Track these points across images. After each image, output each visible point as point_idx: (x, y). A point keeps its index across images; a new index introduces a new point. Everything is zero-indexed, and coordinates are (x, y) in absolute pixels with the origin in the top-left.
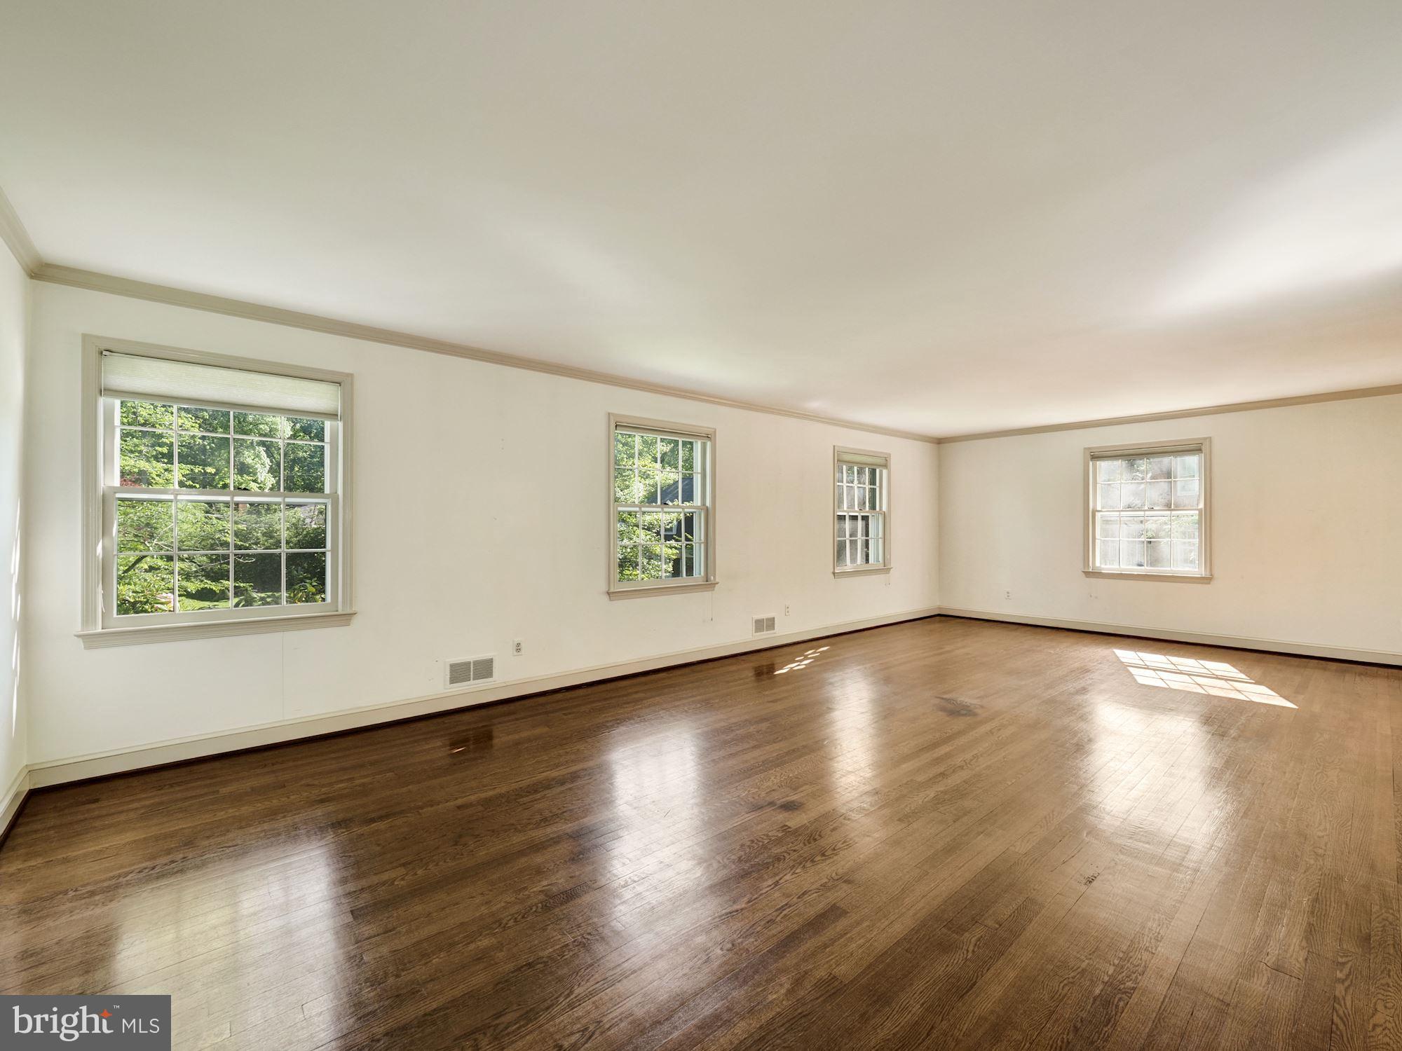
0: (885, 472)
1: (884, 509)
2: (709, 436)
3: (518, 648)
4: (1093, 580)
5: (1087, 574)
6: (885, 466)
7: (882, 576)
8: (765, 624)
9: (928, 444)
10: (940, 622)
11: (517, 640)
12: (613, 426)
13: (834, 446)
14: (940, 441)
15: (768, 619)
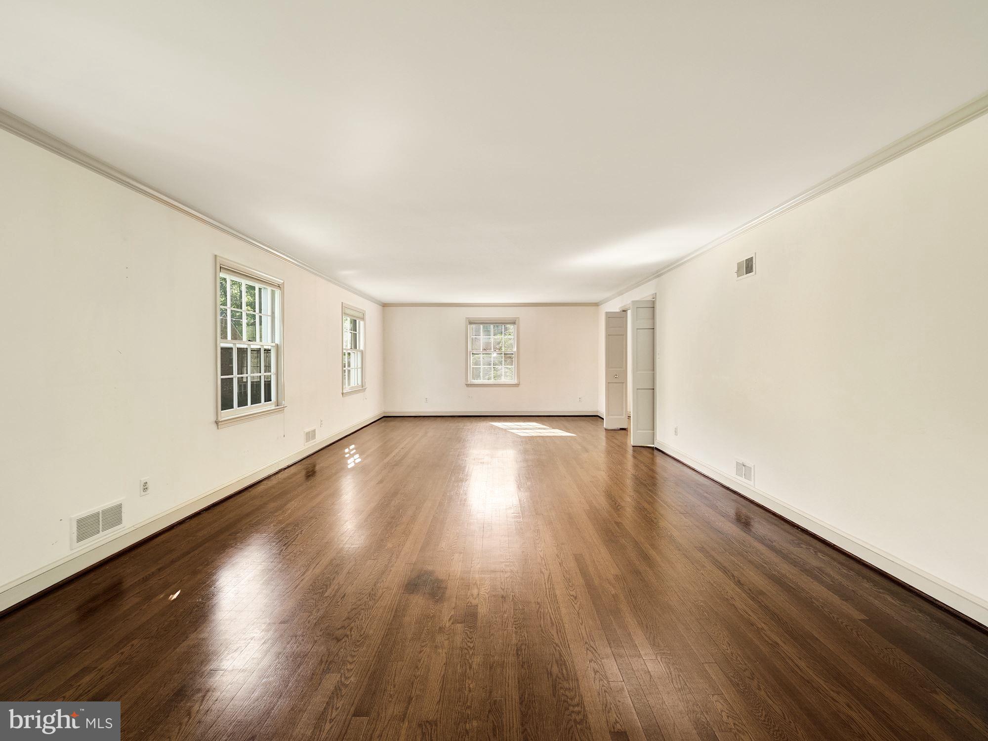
0: (362, 323)
1: (362, 348)
2: (281, 286)
3: (145, 487)
4: (470, 389)
5: (468, 385)
6: (363, 319)
7: (361, 394)
8: (311, 435)
9: (378, 306)
10: (385, 421)
11: (144, 479)
12: (218, 268)
13: (342, 303)
14: (385, 305)
15: (312, 431)
